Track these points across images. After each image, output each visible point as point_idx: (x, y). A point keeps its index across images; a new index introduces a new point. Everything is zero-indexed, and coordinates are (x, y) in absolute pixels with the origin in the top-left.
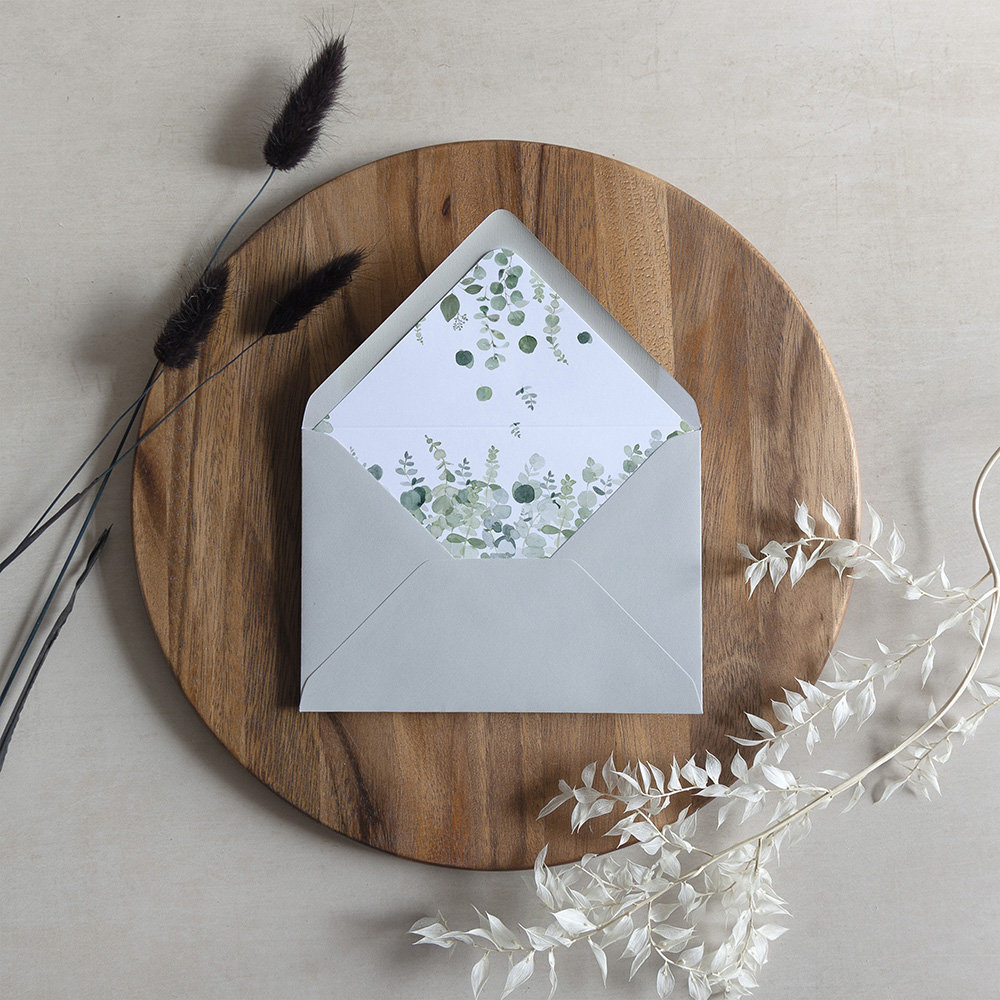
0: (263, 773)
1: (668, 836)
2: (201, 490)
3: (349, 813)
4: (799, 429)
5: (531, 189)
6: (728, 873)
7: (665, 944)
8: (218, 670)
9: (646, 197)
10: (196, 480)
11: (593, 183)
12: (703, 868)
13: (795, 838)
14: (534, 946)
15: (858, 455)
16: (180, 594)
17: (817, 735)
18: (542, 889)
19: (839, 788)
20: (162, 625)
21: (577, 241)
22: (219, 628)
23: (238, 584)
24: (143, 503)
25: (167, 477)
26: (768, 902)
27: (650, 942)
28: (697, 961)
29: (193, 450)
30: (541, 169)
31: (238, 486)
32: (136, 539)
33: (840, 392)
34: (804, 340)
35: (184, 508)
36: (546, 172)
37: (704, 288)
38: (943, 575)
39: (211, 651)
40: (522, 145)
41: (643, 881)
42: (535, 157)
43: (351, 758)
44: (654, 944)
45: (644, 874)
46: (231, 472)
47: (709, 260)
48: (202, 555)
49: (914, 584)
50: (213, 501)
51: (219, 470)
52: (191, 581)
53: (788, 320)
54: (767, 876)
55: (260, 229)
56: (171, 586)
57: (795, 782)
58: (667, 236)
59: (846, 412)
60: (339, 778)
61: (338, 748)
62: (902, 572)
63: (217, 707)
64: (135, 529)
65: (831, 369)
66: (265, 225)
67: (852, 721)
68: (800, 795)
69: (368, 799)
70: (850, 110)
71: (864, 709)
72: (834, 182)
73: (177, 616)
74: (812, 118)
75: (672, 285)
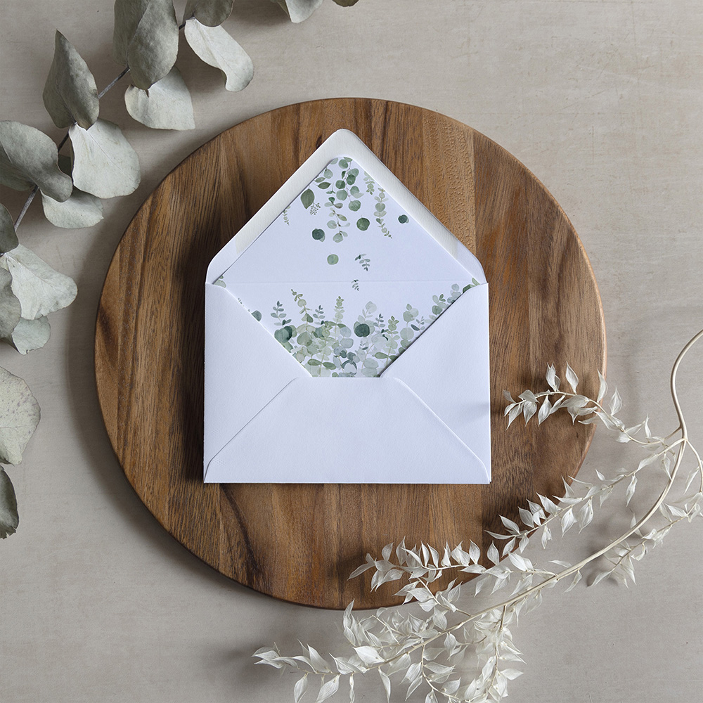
0: (180, 536)
1: (439, 599)
2: (142, 336)
3: (240, 566)
4: (564, 302)
5: (378, 131)
6: (481, 629)
7: (433, 676)
8: (151, 463)
9: (458, 139)
10: (139, 329)
11: (421, 128)
12: (463, 624)
13: (530, 607)
14: (340, 671)
15: (605, 322)
16: (126, 409)
17: (550, 535)
18: (348, 630)
19: (563, 573)
20: (113, 430)
21: (409, 168)
22: (152, 433)
23: (166, 402)
24: (102, 344)
25: (119, 326)
26: (509, 652)
27: (422, 674)
28: (454, 691)
29: (138, 308)
30: (385, 118)
31: (168, 334)
32: (97, 369)
33: (593, 277)
34: (568, 240)
35: (130, 349)
36: (389, 120)
37: (498, 202)
38: (647, 427)
39: (146, 449)
40: (373, 102)
41: (420, 630)
42: (381, 110)
43: (242, 527)
44: (425, 676)
45: (421, 626)
46: (163, 324)
47: (502, 183)
48: (142, 381)
49: (625, 432)
50: (151, 344)
51: (155, 323)
52: (133, 399)
53: (557, 226)
54: (508, 633)
55: (189, 156)
56: (119, 402)
57: (532, 567)
58: (473, 166)
59: (597, 291)
60: (233, 541)
61: (233, 520)
62: (618, 423)
63: (149, 488)
64: (96, 362)
65: (587, 261)
66: (193, 153)
67: (575, 526)
68: (535, 576)
69: (253, 556)
70: (604, 82)
71: (584, 519)
72: (591, 131)
73: (123, 424)
74: (576, 87)
75: (476, 200)
